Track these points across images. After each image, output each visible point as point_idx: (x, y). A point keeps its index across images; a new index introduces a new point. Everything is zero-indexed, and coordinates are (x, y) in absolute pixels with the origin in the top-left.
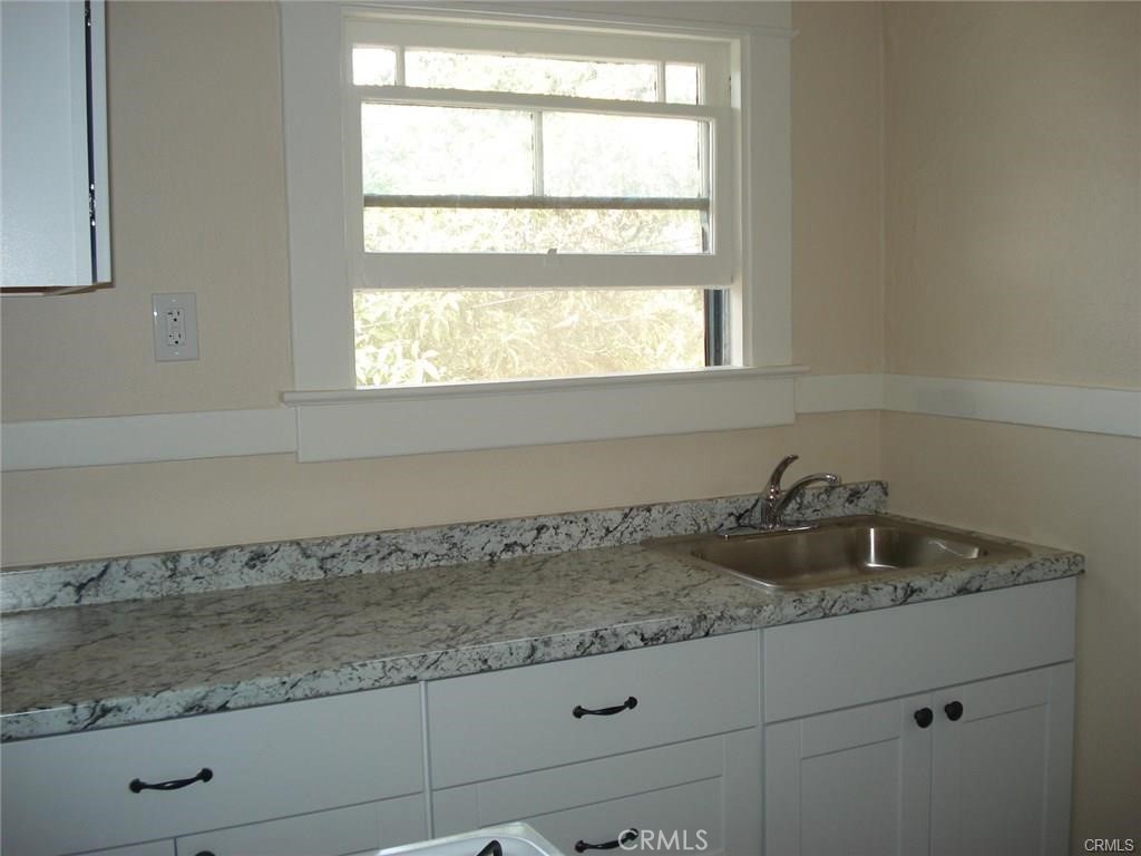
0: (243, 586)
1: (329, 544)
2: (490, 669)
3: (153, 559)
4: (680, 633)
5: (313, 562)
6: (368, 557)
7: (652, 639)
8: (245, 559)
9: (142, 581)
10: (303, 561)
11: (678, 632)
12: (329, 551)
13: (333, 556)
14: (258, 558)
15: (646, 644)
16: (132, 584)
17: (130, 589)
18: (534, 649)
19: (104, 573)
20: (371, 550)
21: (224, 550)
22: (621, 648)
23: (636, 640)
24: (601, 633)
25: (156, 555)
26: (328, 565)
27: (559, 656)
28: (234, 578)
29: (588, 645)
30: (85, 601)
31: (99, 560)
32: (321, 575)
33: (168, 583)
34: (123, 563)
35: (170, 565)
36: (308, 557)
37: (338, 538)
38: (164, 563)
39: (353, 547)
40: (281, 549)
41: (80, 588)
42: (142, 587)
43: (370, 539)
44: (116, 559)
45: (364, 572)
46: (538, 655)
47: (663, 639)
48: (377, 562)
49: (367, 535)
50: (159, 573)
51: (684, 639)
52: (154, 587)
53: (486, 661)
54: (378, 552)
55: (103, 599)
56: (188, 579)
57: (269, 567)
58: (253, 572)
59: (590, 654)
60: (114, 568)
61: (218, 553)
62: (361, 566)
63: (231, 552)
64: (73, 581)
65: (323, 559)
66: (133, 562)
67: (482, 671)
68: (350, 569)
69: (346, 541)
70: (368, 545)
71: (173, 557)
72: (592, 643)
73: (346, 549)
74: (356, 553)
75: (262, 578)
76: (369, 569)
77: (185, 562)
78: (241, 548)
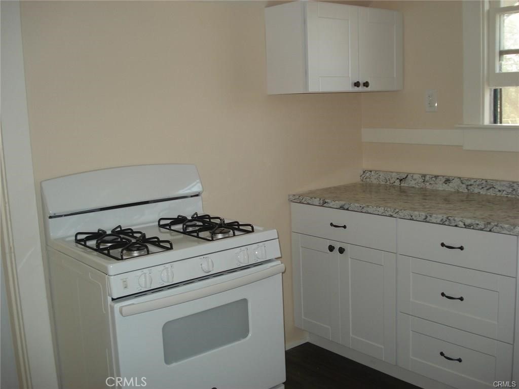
0: (443, 189)
1: (470, 181)
2: (413, 220)
3: (419, 175)
4: (479, 227)
5: (464, 186)
6: (483, 188)
7: (468, 226)
8: (444, 180)
9: (416, 182)
10: (461, 185)
11: (478, 226)
12: (469, 183)
13: (471, 185)
14: (447, 181)
15: (465, 228)
16: (413, 182)
17: (412, 183)
18: (426, 217)
19: (406, 177)
20: (483, 186)
21: (438, 176)
22: (456, 226)
23: (461, 224)
24: (449, 218)
25: (420, 174)
26: (469, 188)
27: (435, 222)
28: (441, 186)
29: (444, 221)
30: (402, 185)
31: (406, 173)
32: (466, 191)
33: (422, 184)
34: (411, 175)
35: (423, 178)
36: (463, 183)
37: (473, 179)
38: (422, 177)
39: (478, 183)
40: (455, 179)
41: (401, 180)
42: (415, 184)
43: (484, 182)
44: (410, 174)
45: (481, 193)
46: (428, 219)
47: (472, 227)
48: (485, 190)
49: (483, 180)
50: (420, 180)
51: (481, 230)
52: (419, 184)
53: (412, 216)
54: (486, 187)
55: (406, 185)
56: (428, 184)
57: (451, 185)
58: (446, 185)
59: (445, 225)
60: (409, 176)
61: (436, 177)
62: (480, 191)
63: (440, 177)
64: (399, 178)
65: (468, 185)
66: (414, 175)
67: (411, 219)
68: (476, 191)
69: (475, 180)
70: (482, 183)
71: (424, 176)
72: (446, 221)
73: (475, 183)
74: (478, 185)
75: (449, 188)
76: (483, 192)
77: (427, 178)
78: (443, 176)
